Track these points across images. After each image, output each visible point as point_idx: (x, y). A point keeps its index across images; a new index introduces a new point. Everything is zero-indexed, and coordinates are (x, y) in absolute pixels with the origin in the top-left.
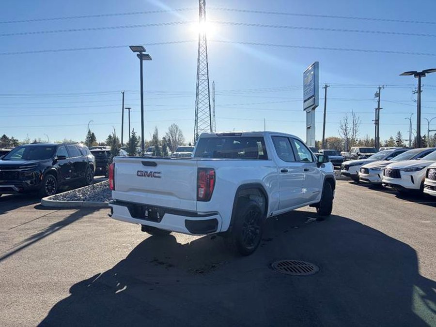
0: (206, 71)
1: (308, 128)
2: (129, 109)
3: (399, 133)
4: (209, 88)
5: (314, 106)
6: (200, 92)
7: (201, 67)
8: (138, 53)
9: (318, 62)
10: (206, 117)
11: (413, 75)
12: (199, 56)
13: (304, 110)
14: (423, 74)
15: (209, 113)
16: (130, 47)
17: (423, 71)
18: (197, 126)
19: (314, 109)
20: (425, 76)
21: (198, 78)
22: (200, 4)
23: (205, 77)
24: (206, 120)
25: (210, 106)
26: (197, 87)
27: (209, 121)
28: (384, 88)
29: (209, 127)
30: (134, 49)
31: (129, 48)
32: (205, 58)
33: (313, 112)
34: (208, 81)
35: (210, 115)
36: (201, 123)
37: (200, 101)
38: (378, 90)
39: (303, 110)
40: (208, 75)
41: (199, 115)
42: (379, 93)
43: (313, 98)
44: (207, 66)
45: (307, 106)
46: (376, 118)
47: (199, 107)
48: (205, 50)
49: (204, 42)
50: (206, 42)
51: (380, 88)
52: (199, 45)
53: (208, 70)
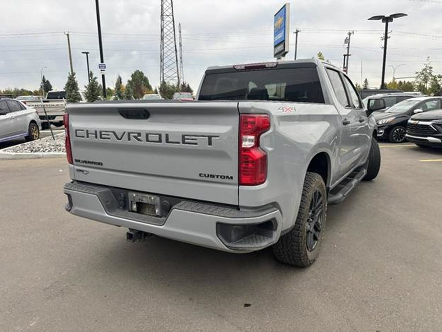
0: (171, 12)
2: (87, 53)
3: (366, 80)
4: (174, 30)
6: (165, 35)
7: (165, 6)
9: (289, 4)
10: (171, 62)
11: (381, 20)
13: (275, 56)
14: (390, 19)
15: (175, 57)
17: (391, 16)
18: (163, 75)
19: (284, 55)
20: (392, 21)
21: (162, 19)
23: (170, 19)
24: (172, 66)
25: (176, 50)
26: (162, 30)
27: (176, 68)
28: (353, 33)
29: (176, 74)
34: (174, 22)
35: (177, 61)
36: (168, 69)
37: (165, 45)
38: (348, 36)
39: (273, 55)
40: (173, 15)
41: (165, 61)
42: (349, 39)
43: (283, 43)
44: (172, 6)
45: (275, 53)
46: (344, 65)
47: (165, 52)
51: (350, 34)
53: (172, 10)
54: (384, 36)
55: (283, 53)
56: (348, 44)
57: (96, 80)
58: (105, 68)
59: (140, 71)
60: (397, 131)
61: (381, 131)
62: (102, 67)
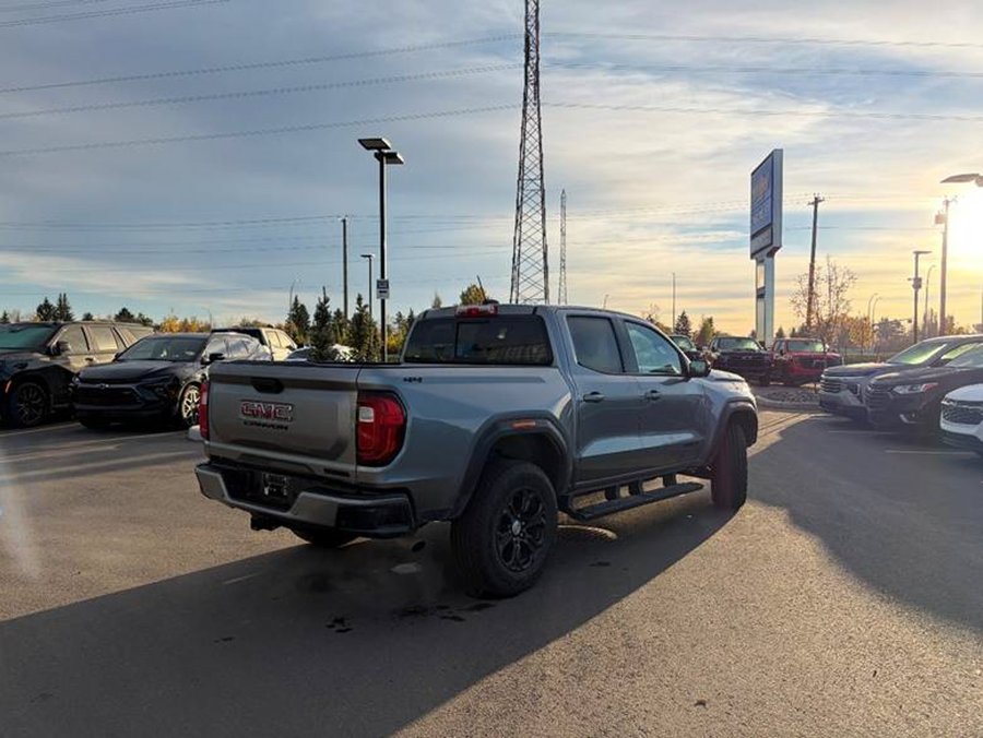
0: (538, 172)
1: (761, 295)
2: (369, 256)
4: (543, 208)
6: (524, 219)
7: (527, 163)
9: (781, 150)
10: (534, 270)
11: (973, 182)
12: (523, 140)
13: (753, 256)
15: (542, 262)
16: (360, 141)
18: (518, 294)
19: (771, 254)
21: (521, 187)
22: (526, 25)
23: (535, 186)
24: (536, 278)
25: (545, 247)
26: (519, 208)
27: (543, 280)
29: (543, 294)
30: (368, 144)
31: (359, 145)
32: (537, 144)
33: (770, 259)
34: (543, 192)
36: (526, 284)
37: (524, 237)
38: (943, 207)
40: (542, 178)
41: (521, 271)
42: (946, 215)
43: (770, 231)
44: (541, 161)
45: (758, 248)
46: (917, 274)
47: (523, 249)
48: (536, 127)
49: (536, 108)
50: (539, 109)
51: (947, 203)
52: (524, 116)
53: (541, 169)
55: (768, 250)
56: (943, 225)
57: (369, 309)
58: (388, 287)
62: (383, 286)
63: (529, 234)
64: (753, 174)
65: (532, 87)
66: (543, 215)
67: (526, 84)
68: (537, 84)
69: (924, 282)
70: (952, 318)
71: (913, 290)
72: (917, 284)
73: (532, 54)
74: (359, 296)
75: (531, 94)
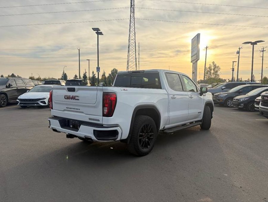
1: (193, 73)
2: (89, 60)
5: (196, 60)
6: (130, 50)
7: (131, 34)
8: (97, 31)
9: (200, 34)
10: (133, 65)
11: (250, 44)
12: (130, 28)
13: (191, 62)
14: (255, 43)
15: (135, 62)
16: (92, 28)
17: (255, 42)
19: (197, 61)
20: (257, 44)
21: (129, 41)
23: (133, 41)
25: (136, 58)
26: (129, 47)
27: (135, 67)
28: (242, 48)
30: (94, 29)
32: (134, 29)
33: (196, 63)
34: (135, 43)
35: (136, 64)
37: (130, 55)
40: (135, 39)
41: (130, 64)
42: (239, 52)
43: (196, 56)
44: (135, 34)
45: (193, 60)
46: (233, 67)
47: (130, 59)
48: (134, 25)
49: (133, 20)
50: (134, 20)
51: (240, 49)
52: (130, 22)
53: (135, 37)
54: (262, 50)
56: (238, 54)
57: (95, 75)
58: (99, 69)
59: (116, 69)
60: (251, 105)
61: (242, 105)
62: (98, 69)
63: (132, 54)
64: (192, 40)
65: (132, 13)
66: (135, 49)
67: (131, 12)
68: (134, 13)
69: (234, 70)
70: (241, 79)
71: (232, 71)
72: (233, 70)
73: (133, 4)
74: (93, 71)
75: (132, 15)
